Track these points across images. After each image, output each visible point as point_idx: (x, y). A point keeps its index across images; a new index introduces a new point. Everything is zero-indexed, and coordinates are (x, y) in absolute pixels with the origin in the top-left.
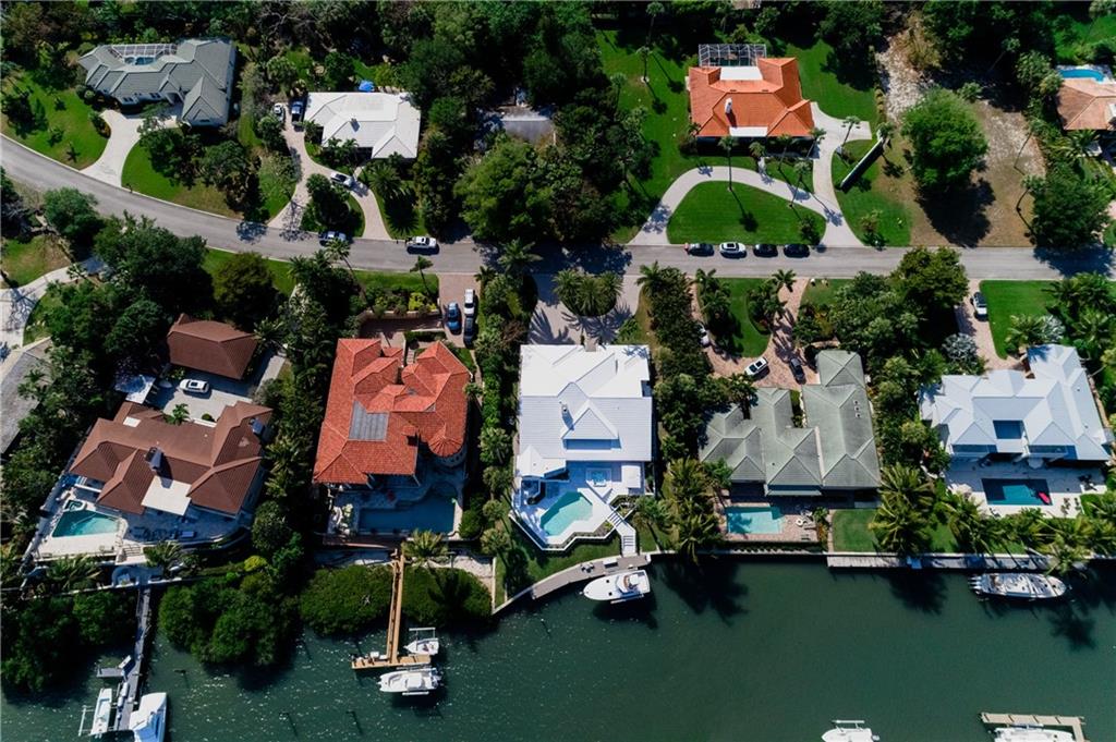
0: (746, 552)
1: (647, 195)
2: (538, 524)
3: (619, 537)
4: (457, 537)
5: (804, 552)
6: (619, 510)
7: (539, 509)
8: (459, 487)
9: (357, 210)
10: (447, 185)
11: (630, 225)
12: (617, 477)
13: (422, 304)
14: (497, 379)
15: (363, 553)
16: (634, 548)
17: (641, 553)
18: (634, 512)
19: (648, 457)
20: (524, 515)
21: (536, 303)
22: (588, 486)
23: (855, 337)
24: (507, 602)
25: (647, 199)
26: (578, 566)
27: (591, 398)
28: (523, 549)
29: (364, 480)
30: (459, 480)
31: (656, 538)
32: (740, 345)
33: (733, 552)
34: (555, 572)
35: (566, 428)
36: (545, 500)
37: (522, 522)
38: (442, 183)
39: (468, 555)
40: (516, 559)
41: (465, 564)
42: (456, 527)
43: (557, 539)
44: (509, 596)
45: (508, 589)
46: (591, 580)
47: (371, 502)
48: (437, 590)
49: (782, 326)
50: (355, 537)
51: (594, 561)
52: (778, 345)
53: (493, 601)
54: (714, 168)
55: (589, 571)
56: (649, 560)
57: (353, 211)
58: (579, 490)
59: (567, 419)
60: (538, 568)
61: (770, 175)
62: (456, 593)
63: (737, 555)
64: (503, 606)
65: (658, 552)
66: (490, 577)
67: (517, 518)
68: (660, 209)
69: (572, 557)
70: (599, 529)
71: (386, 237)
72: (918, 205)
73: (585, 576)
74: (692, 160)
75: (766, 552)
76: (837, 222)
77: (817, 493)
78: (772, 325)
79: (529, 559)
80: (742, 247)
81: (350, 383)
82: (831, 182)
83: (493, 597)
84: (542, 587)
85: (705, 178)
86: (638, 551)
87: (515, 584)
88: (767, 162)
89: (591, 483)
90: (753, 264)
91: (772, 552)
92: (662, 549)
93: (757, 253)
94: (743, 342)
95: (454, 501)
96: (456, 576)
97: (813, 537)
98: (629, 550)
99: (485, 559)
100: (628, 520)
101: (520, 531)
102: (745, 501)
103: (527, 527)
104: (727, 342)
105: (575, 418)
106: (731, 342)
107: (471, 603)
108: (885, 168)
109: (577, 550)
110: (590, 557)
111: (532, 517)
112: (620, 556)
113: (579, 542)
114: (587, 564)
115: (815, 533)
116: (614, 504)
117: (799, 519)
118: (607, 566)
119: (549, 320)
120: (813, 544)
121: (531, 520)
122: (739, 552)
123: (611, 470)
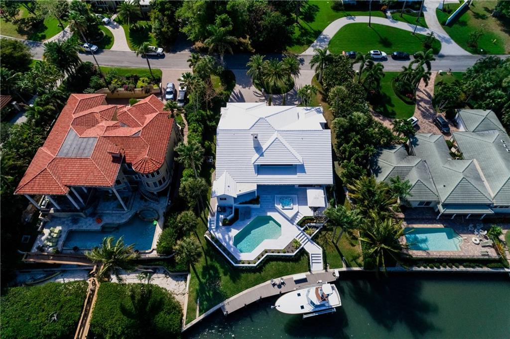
0: (428, 269)
1: (313, 30)
2: (231, 243)
3: (307, 254)
4: (154, 254)
5: (485, 269)
6: (306, 229)
7: (233, 230)
8: (161, 212)
9: (109, 35)
10: (171, 10)
11: (302, 44)
12: (303, 201)
13: (147, 84)
14: (200, 125)
15: (65, 271)
16: (321, 266)
17: (329, 270)
18: (319, 232)
19: (330, 181)
20: (218, 235)
21: (235, 85)
22: (276, 210)
23: (489, 97)
24: (199, 318)
25: (312, 31)
26: (269, 282)
27: (278, 131)
28: (217, 265)
29: (65, 191)
30: (162, 206)
31: (342, 256)
32: (393, 111)
33: (415, 269)
34: (247, 288)
35: (257, 156)
36: (238, 222)
37: (217, 241)
38: (168, 9)
39: (165, 273)
40: (210, 274)
41: (161, 281)
42: (154, 245)
43: (249, 255)
44: (201, 312)
45: (201, 304)
46: (281, 294)
47: (79, 225)
48: (129, 304)
49: (422, 100)
50: (58, 255)
51: (284, 278)
52: (422, 111)
53: (184, 318)
54: (356, 17)
55: (279, 286)
56: (337, 275)
57: (106, 36)
58: (269, 214)
59: (258, 149)
60: (231, 284)
61: (395, 19)
62: (148, 308)
63: (421, 272)
64: (194, 322)
65: (344, 269)
66: (184, 294)
67: (213, 238)
68: (322, 36)
69: (263, 274)
70: (288, 247)
71: (127, 49)
72: (504, 33)
73: (275, 291)
74: (342, 13)
75: (448, 269)
76: (447, 41)
77: (489, 211)
78: (415, 99)
79: (221, 275)
80: (384, 54)
81: (70, 117)
82: (438, 23)
83: (185, 312)
84: (233, 303)
85: (351, 21)
86: (325, 268)
87: (208, 299)
88: (391, 13)
89: (279, 207)
90: (393, 64)
91: (455, 269)
92: (348, 266)
93: (395, 58)
94: (394, 109)
95: (155, 222)
96: (150, 292)
97: (493, 254)
98: (317, 267)
99: (180, 276)
100: (314, 239)
101: (214, 250)
102: (420, 223)
103: (221, 245)
104: (382, 109)
105: (264, 147)
106: (385, 109)
107: (162, 319)
108: (473, 15)
109: (268, 266)
110: (280, 274)
111: (227, 237)
112: (308, 273)
113: (269, 259)
114: (277, 281)
115: (493, 250)
116: (301, 224)
117: (474, 238)
118: (297, 282)
119: (244, 96)
120: (494, 261)
121: (225, 239)
122: (422, 268)
123: (297, 193)
